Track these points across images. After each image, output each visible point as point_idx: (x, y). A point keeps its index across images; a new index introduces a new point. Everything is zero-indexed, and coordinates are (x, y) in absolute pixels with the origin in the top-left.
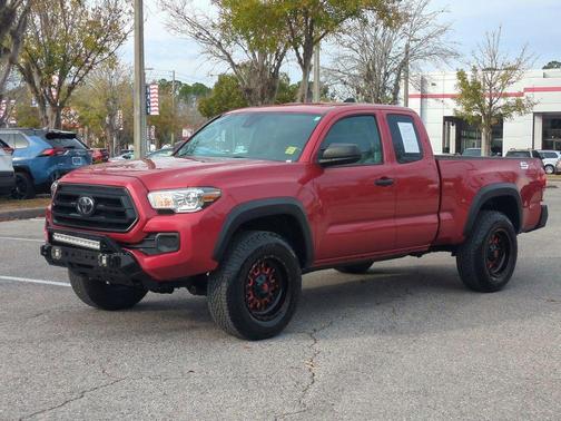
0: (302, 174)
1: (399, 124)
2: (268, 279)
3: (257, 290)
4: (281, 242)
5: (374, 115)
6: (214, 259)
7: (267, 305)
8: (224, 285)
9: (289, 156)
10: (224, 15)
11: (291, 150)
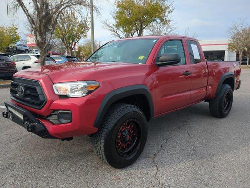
0: (147, 71)
1: (192, 45)
2: (129, 132)
3: (123, 139)
4: (137, 110)
5: (181, 40)
6: (95, 126)
7: (129, 145)
8: (102, 141)
9: (141, 61)
10: (117, 22)
11: (141, 57)
